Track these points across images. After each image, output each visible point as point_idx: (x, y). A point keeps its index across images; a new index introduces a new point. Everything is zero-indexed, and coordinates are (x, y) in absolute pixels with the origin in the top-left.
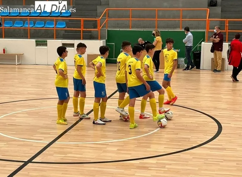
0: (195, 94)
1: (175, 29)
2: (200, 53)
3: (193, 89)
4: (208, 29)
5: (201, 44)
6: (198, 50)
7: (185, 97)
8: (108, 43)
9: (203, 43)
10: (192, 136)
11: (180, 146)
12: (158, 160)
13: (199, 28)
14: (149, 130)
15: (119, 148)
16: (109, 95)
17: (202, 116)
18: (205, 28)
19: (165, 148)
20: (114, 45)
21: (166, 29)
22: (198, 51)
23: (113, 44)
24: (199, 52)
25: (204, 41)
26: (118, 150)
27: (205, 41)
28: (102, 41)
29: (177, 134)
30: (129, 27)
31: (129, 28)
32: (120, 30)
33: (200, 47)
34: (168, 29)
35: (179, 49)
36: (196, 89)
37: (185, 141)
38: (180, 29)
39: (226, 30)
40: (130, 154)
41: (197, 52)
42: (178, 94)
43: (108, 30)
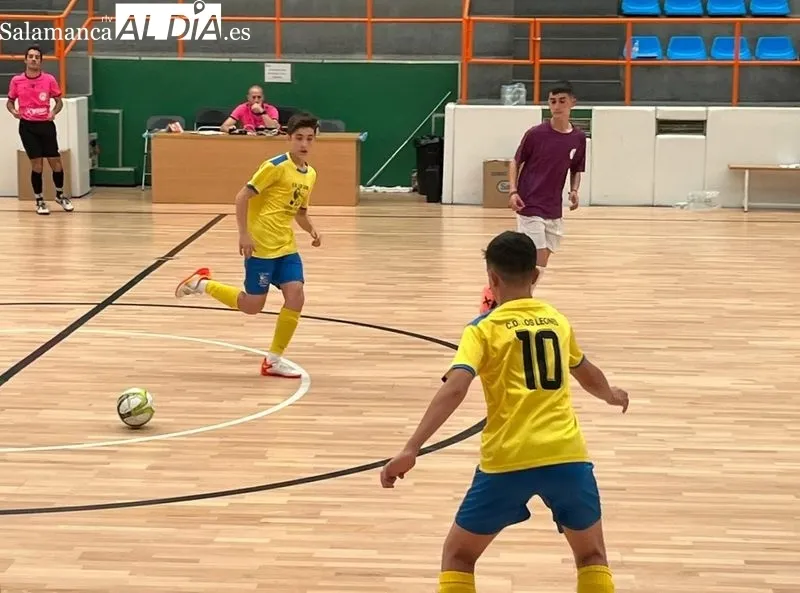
0: (425, 286)
1: (347, 56)
2: (441, 143)
3: (416, 270)
4: (471, 54)
5: (444, 112)
6: (433, 134)
7: (389, 297)
8: (96, 110)
9: (450, 106)
10: (411, 419)
11: (372, 448)
12: (292, 495)
13: (434, 53)
14: (260, 404)
15: (152, 462)
16: (110, 295)
17: (445, 354)
18: (457, 53)
19: (317, 456)
20: (117, 115)
21: (317, 56)
22: (432, 138)
23: (117, 111)
24: (437, 140)
25: (453, 99)
26: (151, 468)
27: (459, 100)
28: (73, 100)
29: (360, 413)
30: (177, 51)
31: (175, 54)
32: (143, 58)
33: (441, 122)
34: (320, 56)
35: (362, 132)
36: (428, 269)
37: (391, 434)
38: (363, 56)
39: (531, 56)
40: (197, 479)
41: (430, 141)
42: (363, 285)
43: (94, 60)
